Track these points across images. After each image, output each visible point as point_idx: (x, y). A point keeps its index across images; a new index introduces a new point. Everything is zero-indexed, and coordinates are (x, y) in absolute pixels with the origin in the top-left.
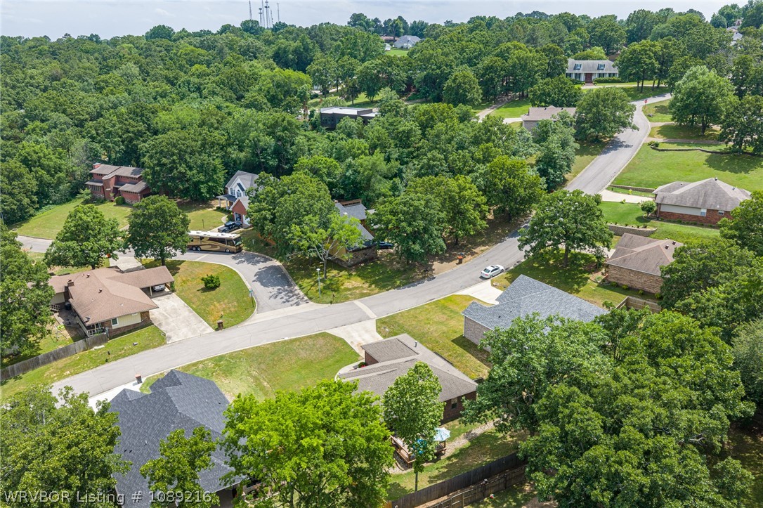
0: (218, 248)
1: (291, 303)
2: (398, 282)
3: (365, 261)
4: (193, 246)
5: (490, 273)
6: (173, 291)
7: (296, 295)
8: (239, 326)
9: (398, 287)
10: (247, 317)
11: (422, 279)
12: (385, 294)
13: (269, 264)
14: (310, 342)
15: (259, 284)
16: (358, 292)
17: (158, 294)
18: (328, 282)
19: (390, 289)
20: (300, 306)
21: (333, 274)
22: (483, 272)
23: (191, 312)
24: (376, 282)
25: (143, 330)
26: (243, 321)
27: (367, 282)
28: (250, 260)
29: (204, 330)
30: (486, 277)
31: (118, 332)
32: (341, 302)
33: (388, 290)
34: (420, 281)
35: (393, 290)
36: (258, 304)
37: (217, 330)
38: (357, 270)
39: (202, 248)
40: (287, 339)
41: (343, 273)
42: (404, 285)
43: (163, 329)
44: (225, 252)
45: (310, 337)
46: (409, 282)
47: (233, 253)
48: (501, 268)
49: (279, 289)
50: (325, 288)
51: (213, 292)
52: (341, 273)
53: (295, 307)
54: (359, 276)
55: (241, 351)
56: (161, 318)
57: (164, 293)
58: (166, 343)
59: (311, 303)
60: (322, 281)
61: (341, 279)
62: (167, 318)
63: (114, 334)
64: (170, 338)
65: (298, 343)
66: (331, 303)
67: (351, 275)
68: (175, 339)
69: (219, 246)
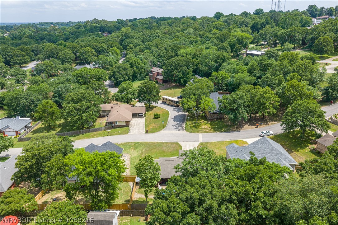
0: (171, 104)
1: (177, 129)
2: (223, 130)
3: (217, 119)
4: (164, 102)
5: (263, 134)
6: (145, 117)
7: (182, 127)
8: (154, 133)
9: (222, 132)
10: (159, 131)
11: (235, 130)
12: (215, 133)
13: (183, 113)
14: (170, 145)
15: (173, 119)
16: (204, 130)
17: (140, 117)
18: (197, 124)
19: (218, 132)
20: (180, 131)
21: (201, 121)
22: (261, 133)
23: (144, 125)
24: (214, 128)
25: (125, 128)
26: (156, 132)
27: (211, 127)
28: (178, 111)
29: (142, 132)
30: (261, 135)
31: (117, 127)
32: (195, 133)
33: (216, 132)
34: (233, 131)
35: (219, 133)
36: (167, 127)
37: (146, 133)
38: (212, 121)
39: (167, 103)
40: (164, 142)
41: (206, 122)
42: (225, 131)
43: (130, 129)
44: (173, 106)
45: (171, 143)
46: (228, 131)
47: (175, 107)
48: (271, 132)
49: (178, 123)
50: (193, 126)
51: (156, 120)
52: (205, 122)
53: (178, 131)
54: (210, 124)
55: (146, 142)
56: (133, 125)
57: (142, 117)
58: (128, 134)
59: (184, 131)
60: (195, 123)
61: (202, 124)
62: (135, 125)
63: (116, 127)
64: (130, 132)
65: (166, 144)
66: (191, 132)
67: (207, 123)
68: (131, 133)
69: (172, 103)
